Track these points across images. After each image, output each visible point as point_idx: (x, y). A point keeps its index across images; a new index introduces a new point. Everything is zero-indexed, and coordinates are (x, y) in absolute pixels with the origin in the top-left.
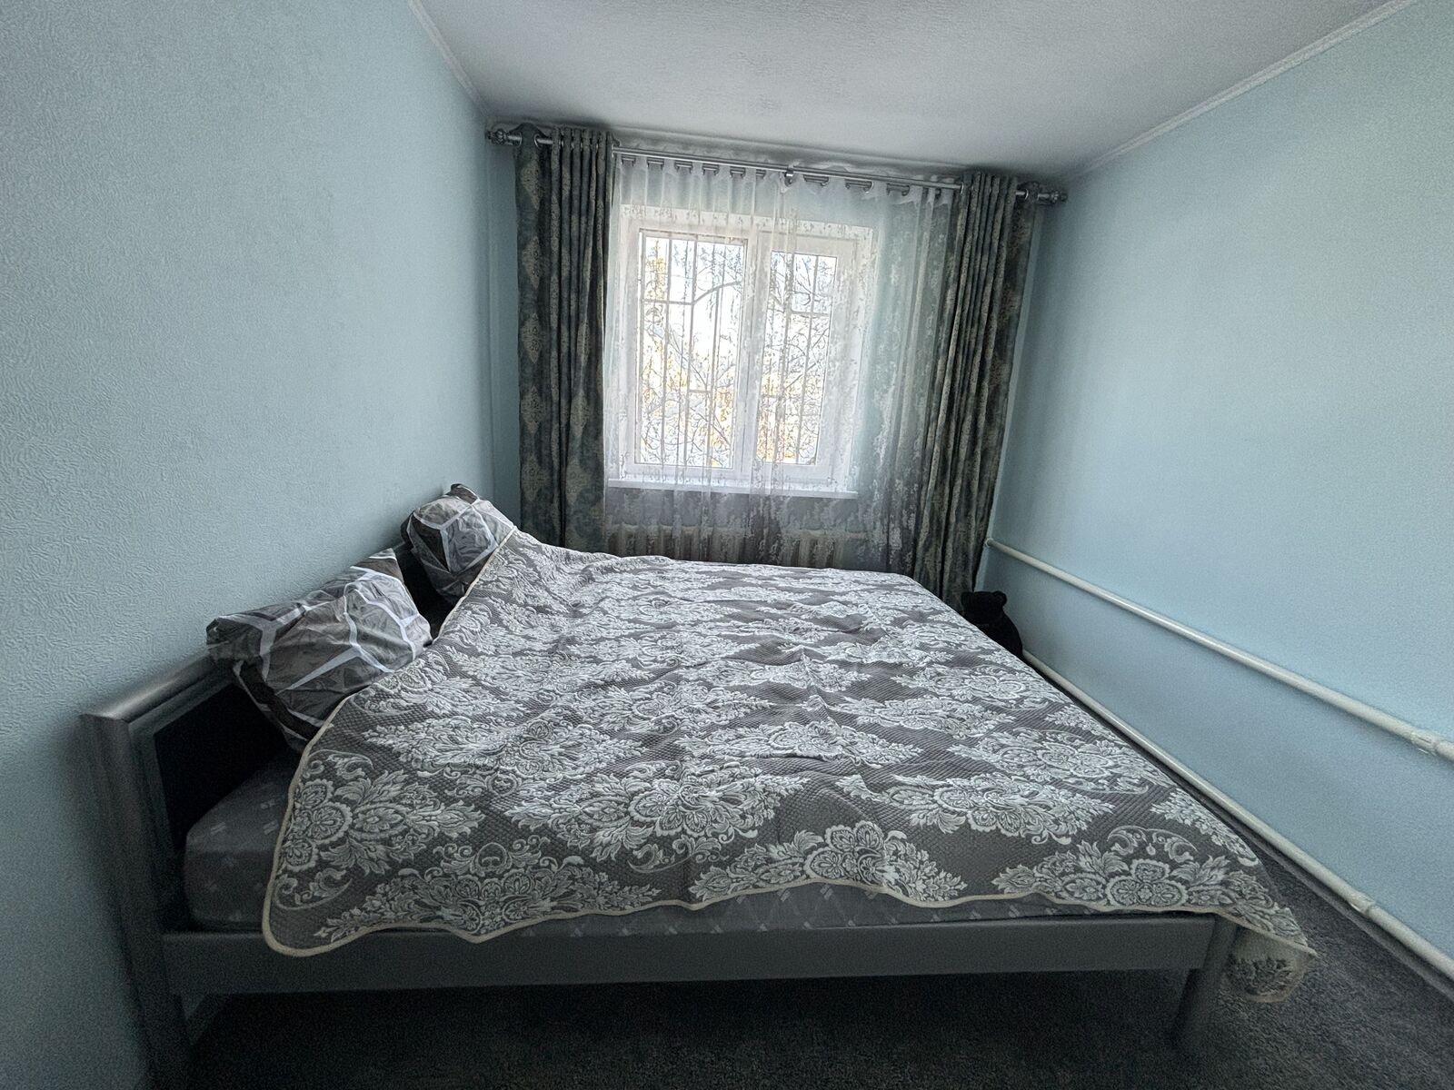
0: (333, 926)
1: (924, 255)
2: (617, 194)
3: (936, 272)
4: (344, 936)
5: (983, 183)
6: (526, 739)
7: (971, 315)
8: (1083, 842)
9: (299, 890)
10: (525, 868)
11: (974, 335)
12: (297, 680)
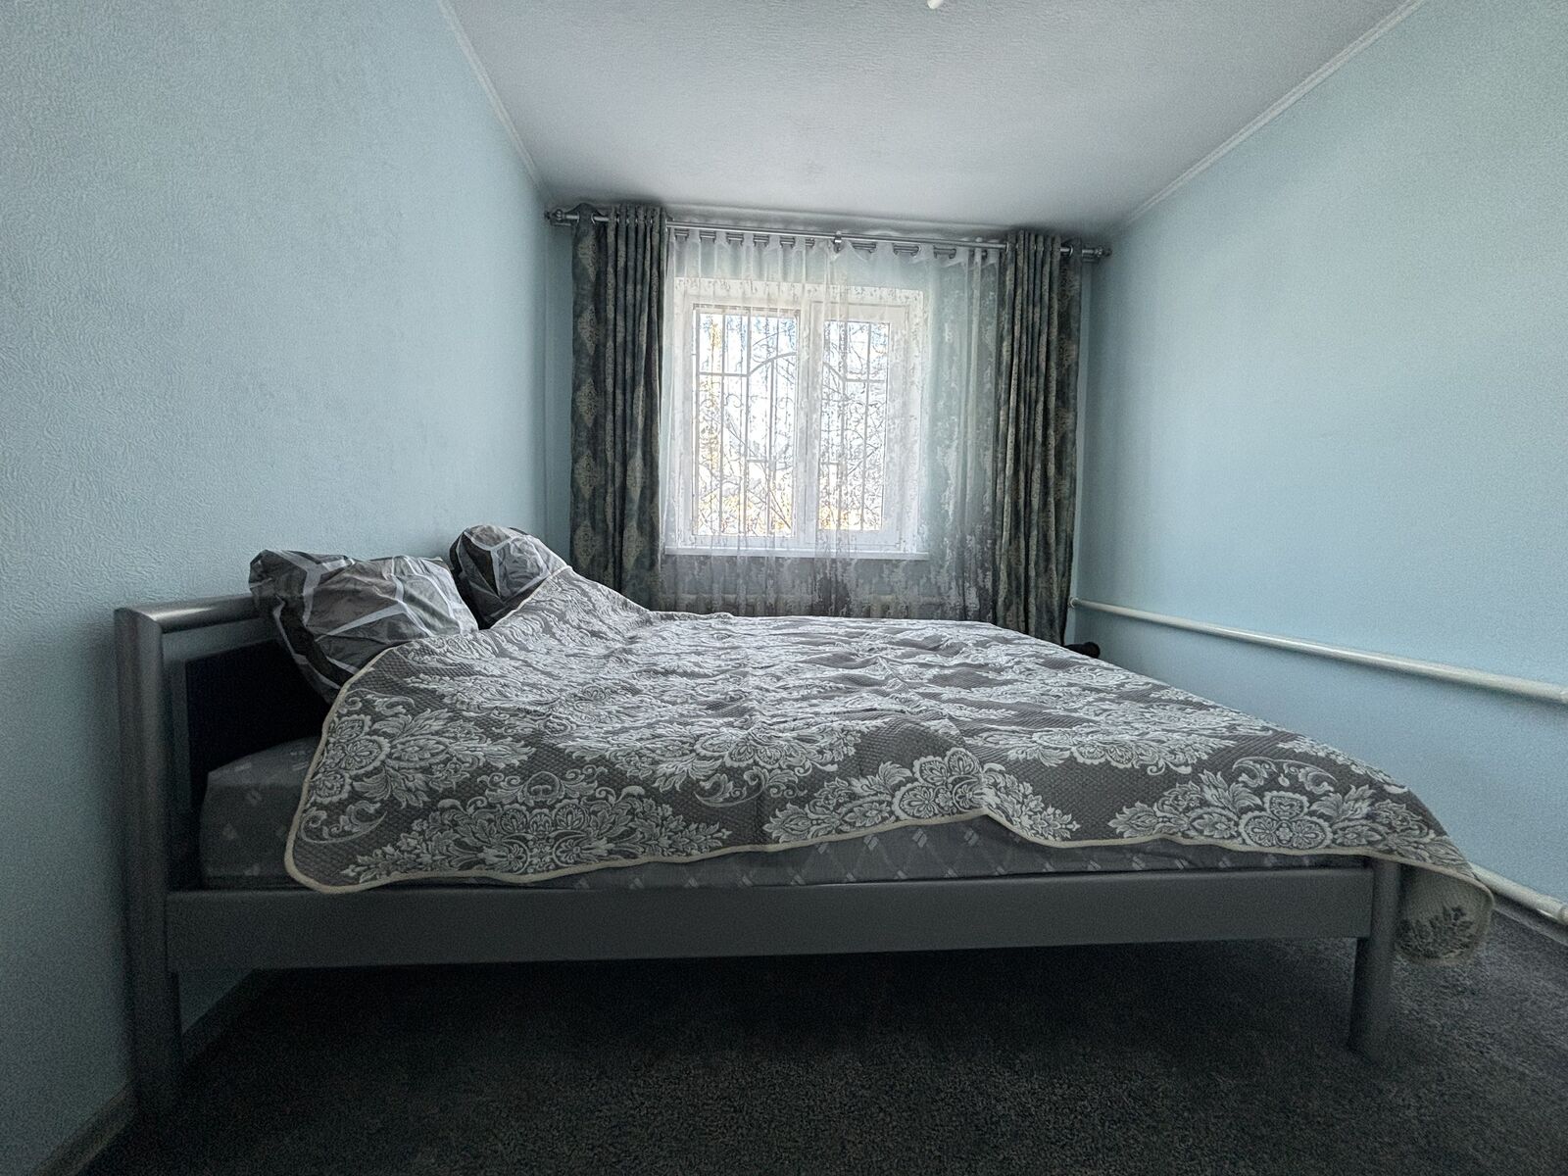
0: (362, 865)
1: (976, 312)
2: (671, 265)
3: (989, 327)
4: (374, 878)
5: (1027, 240)
6: (581, 699)
7: (1029, 364)
8: (1205, 771)
9: (327, 823)
10: (579, 799)
11: (1034, 384)
12: (339, 626)
